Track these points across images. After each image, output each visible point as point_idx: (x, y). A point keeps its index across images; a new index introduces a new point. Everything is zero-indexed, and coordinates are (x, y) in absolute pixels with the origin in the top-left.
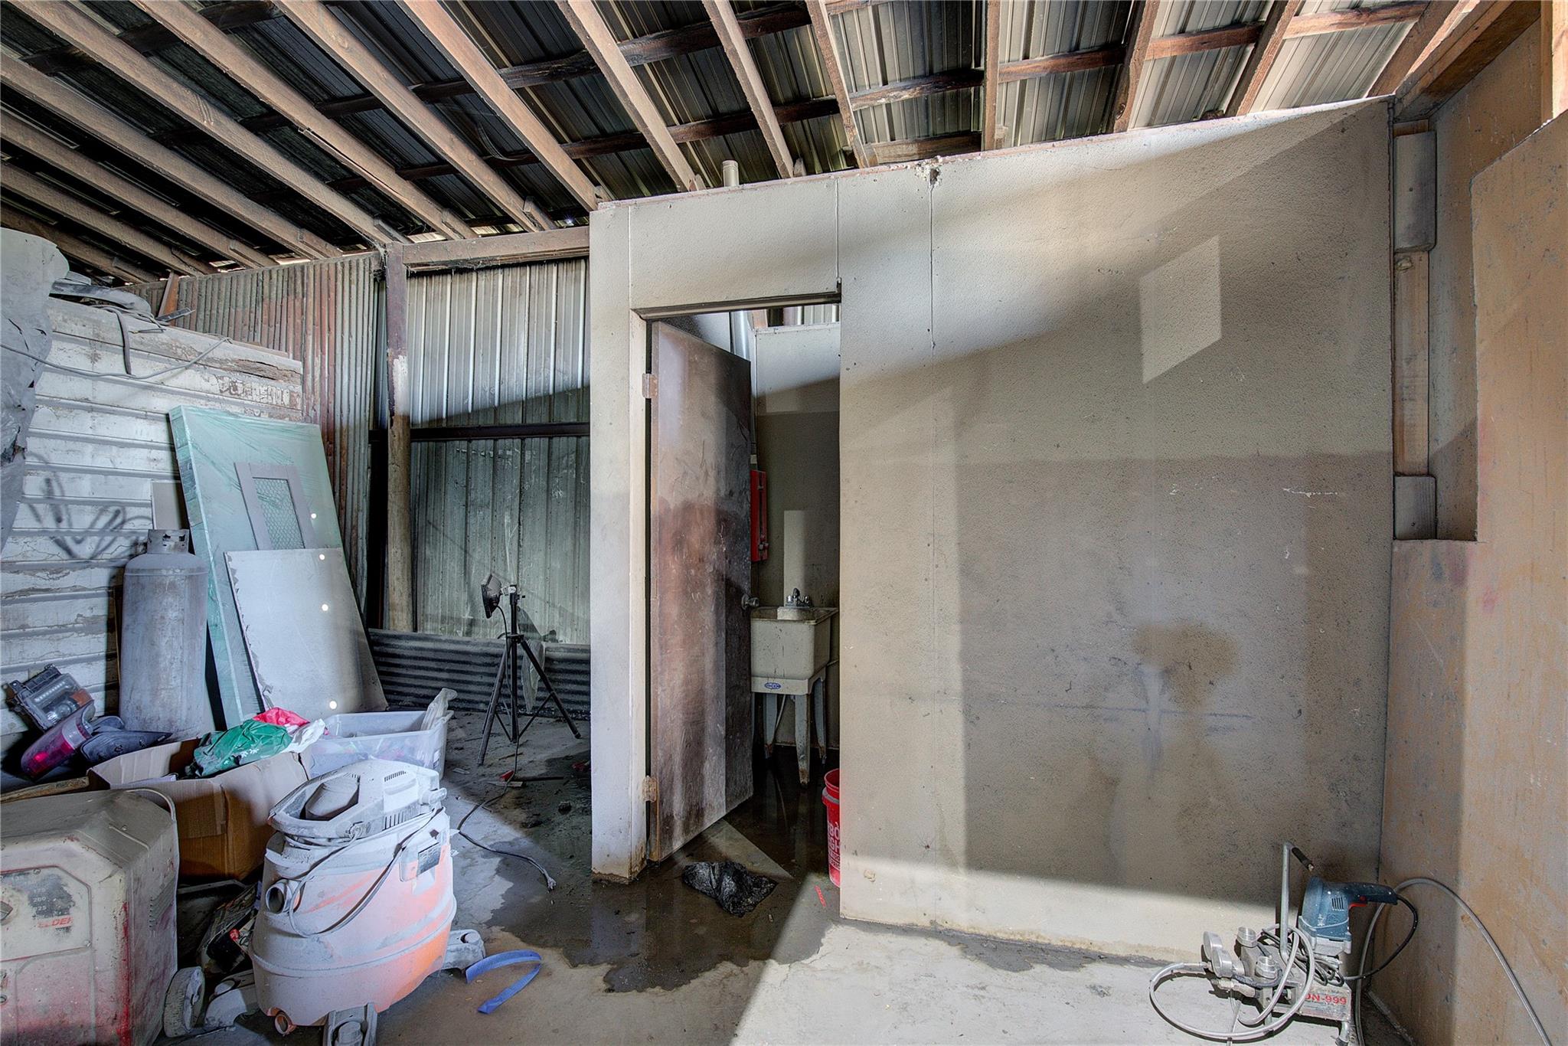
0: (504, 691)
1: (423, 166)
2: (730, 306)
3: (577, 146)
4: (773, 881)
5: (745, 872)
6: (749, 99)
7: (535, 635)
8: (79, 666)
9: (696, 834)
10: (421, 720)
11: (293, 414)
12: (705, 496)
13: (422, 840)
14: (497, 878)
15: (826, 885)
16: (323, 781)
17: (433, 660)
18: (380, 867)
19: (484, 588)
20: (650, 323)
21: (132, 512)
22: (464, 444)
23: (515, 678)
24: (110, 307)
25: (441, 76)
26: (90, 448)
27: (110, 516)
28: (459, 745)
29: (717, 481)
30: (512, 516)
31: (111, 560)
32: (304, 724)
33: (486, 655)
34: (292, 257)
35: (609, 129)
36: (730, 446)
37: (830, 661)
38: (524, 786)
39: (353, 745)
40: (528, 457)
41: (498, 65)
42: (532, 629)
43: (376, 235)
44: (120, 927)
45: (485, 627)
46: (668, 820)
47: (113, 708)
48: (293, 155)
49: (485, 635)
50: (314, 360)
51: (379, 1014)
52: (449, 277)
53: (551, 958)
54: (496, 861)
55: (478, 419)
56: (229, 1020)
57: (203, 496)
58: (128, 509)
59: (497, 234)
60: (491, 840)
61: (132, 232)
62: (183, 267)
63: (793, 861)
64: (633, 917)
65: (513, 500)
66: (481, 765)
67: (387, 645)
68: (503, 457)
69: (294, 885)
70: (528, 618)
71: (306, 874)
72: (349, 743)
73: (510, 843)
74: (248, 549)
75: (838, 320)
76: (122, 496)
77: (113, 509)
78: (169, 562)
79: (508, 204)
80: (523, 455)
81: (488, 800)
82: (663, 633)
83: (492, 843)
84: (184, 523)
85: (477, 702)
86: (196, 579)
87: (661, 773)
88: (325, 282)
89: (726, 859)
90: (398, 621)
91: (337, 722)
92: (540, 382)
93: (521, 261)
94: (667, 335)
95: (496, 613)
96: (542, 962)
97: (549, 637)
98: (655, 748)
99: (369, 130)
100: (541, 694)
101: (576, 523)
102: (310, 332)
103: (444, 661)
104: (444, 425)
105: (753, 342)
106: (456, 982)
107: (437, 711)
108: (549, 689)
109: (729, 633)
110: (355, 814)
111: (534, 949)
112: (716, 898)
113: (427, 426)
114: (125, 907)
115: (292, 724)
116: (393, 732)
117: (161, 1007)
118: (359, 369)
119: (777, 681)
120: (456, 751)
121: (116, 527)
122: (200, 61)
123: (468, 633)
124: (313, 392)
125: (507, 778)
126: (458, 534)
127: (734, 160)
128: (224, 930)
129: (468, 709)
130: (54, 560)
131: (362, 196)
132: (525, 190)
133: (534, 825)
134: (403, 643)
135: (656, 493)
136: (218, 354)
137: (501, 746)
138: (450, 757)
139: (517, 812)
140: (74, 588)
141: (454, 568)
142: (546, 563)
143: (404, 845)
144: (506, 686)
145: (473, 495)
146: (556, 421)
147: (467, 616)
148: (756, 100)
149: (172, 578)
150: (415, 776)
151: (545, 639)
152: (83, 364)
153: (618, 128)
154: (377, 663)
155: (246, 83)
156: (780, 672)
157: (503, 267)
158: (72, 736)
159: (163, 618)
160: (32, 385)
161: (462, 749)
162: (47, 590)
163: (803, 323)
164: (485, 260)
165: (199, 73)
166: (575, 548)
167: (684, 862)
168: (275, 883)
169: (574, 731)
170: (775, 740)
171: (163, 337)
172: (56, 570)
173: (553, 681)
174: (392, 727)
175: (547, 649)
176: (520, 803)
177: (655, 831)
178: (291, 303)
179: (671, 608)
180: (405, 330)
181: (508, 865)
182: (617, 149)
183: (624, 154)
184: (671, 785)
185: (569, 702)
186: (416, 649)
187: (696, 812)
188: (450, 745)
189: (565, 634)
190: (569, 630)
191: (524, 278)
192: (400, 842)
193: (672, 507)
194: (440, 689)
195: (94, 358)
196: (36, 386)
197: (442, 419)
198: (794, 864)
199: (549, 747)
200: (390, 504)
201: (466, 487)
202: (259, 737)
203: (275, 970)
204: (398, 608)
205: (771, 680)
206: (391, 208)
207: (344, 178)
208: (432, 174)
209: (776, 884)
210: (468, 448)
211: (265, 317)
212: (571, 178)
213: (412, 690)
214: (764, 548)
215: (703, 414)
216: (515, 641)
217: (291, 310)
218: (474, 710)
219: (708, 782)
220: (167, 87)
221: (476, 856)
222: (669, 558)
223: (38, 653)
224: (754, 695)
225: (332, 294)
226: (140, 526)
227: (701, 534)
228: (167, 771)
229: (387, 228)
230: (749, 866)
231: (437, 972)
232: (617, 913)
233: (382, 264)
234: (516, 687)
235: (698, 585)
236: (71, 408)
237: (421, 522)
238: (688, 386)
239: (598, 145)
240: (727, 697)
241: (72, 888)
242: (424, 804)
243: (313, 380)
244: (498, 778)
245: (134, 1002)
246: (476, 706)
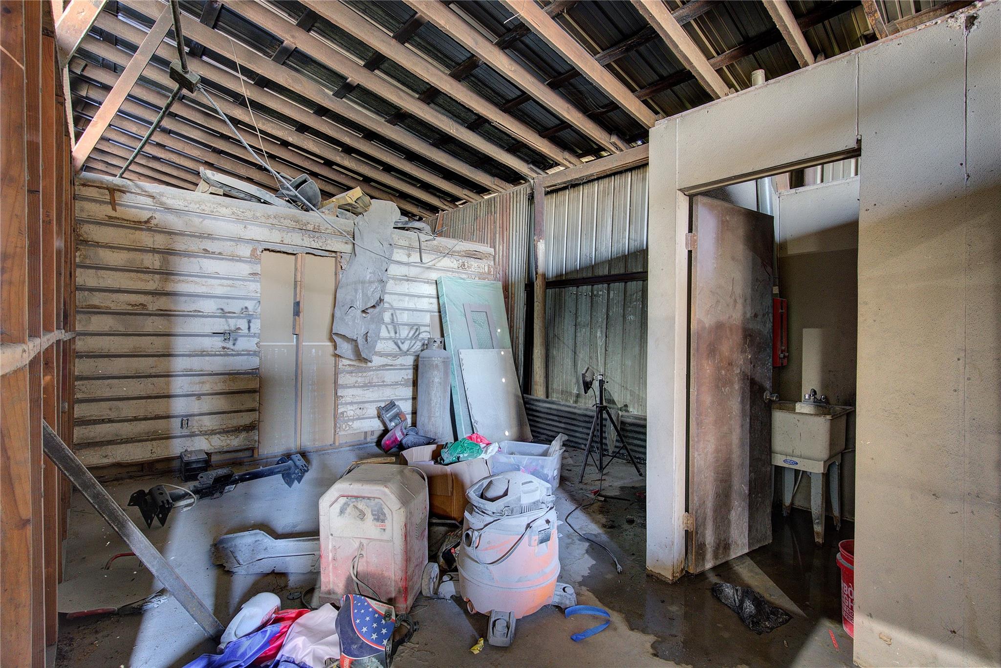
0: (595, 439)
1: (553, 127)
2: (756, 175)
3: (644, 91)
4: (790, 615)
5: (763, 601)
6: (775, 19)
7: (615, 406)
8: (402, 401)
9: (724, 561)
10: (548, 450)
11: (489, 277)
12: (734, 317)
13: (540, 524)
14: (586, 556)
15: (839, 632)
16: (492, 479)
17: (556, 415)
18: (518, 534)
19: (584, 375)
20: (691, 197)
21: (423, 329)
22: (575, 288)
23: (602, 432)
24: (415, 231)
25: (562, 71)
26: (407, 298)
27: (415, 330)
28: (568, 468)
29: (744, 307)
30: (601, 331)
31: (414, 352)
32: (489, 444)
33: (586, 416)
34: (490, 193)
35: (665, 74)
36: (755, 280)
37: (845, 449)
38: (605, 501)
39: (513, 459)
40: (611, 295)
41: (594, 52)
42: (613, 402)
43: (529, 174)
44: (403, 534)
45: (585, 398)
46: (702, 547)
47: (414, 424)
48: (490, 138)
49: (585, 403)
50: (500, 247)
51: (517, 620)
52: (567, 190)
53: (616, 618)
54: (587, 545)
55: (582, 273)
56: (448, 597)
57: (450, 321)
58: (421, 327)
59: (595, 159)
60: (585, 531)
61: (425, 193)
62: (445, 207)
63: (807, 603)
64: (674, 608)
65: (602, 322)
66: (581, 482)
67: (533, 405)
68: (597, 295)
69: (476, 533)
70: (611, 395)
71: (482, 529)
72: (510, 458)
73: (595, 535)
74: (468, 348)
75: (856, 174)
76: (418, 321)
77: (415, 327)
78: (435, 354)
79: (600, 139)
80: (609, 293)
81: (583, 505)
82: (699, 414)
83: (585, 532)
84: (442, 335)
85: (580, 444)
86: (446, 362)
87: (696, 512)
88: (505, 205)
89: (748, 586)
90: (539, 391)
91: (505, 444)
92: (620, 247)
93: (608, 173)
94: (704, 204)
95: (590, 391)
96: (611, 619)
97: (624, 408)
98: (692, 493)
99: (526, 114)
100: (618, 444)
101: (641, 336)
102: (498, 232)
103: (562, 417)
104: (564, 278)
105: (776, 202)
106: (559, 614)
107: (556, 446)
108: (622, 441)
109: (753, 418)
110: (506, 501)
111: (607, 609)
112: (738, 613)
113: (554, 279)
114: (405, 525)
115: (483, 443)
116: (533, 455)
117: (421, 579)
118: (520, 250)
119: (795, 459)
120: (567, 471)
121: (416, 337)
122: (449, 100)
123: (576, 402)
124: (499, 265)
125: (595, 493)
126: (571, 343)
127: (761, 68)
128: (449, 547)
129: (575, 447)
130: (394, 352)
131: (522, 153)
132: (609, 128)
133: (610, 527)
134: (541, 404)
135: (695, 315)
136: (457, 248)
137: (592, 473)
138: (564, 474)
139: (600, 516)
140: (401, 365)
141: (568, 362)
142: (622, 361)
143: (531, 525)
144: (595, 436)
145: (579, 319)
146: (629, 271)
147: (575, 391)
148: (781, 18)
149: (436, 362)
150: (538, 485)
151: (621, 409)
152: (405, 259)
153: (672, 71)
154: (528, 414)
155: (468, 105)
156: (797, 452)
157: (598, 179)
158: (399, 435)
159: (433, 381)
160: (386, 271)
161: (570, 470)
162: (391, 365)
163: (822, 181)
164: (587, 176)
165: (449, 106)
166: (641, 353)
167: (713, 579)
168: (468, 530)
169: (639, 471)
170: (792, 503)
171: (435, 242)
172: (395, 356)
173: (626, 437)
174: (532, 452)
175: (622, 416)
176: (602, 511)
177: (692, 552)
178: (489, 218)
179: (706, 397)
180: (543, 225)
181: (593, 549)
182: (671, 86)
183: (676, 88)
184: (704, 522)
185: (636, 451)
186: (548, 408)
187: (723, 545)
188: (563, 467)
189: (634, 408)
190: (636, 405)
191: (610, 184)
192: (529, 522)
193: (707, 325)
194: (559, 433)
195: (409, 256)
196: (388, 270)
197: (563, 275)
198: (808, 606)
199: (622, 478)
200: (535, 325)
201: (576, 314)
202: (468, 448)
203: (467, 577)
204: (539, 384)
205: (789, 458)
206: (537, 157)
207: (514, 145)
208: (557, 131)
209: (791, 617)
210: (577, 292)
211: (478, 227)
212: (640, 113)
213: (545, 432)
214: (785, 357)
215: (733, 259)
216: (601, 409)
217: (489, 222)
218: (579, 448)
219: (733, 526)
220: (436, 117)
221: (575, 538)
222: (705, 362)
223: (388, 394)
224: (773, 468)
225: (508, 210)
226: (425, 336)
227: (730, 346)
228: (431, 458)
229: (534, 168)
230: (767, 596)
231: (549, 605)
232: (663, 602)
233: (532, 189)
234: (602, 438)
235: (728, 382)
236: (401, 280)
237: (551, 335)
238: (720, 239)
239: (658, 87)
240: (750, 466)
241: (386, 511)
242: (543, 503)
243: (499, 258)
244: (589, 492)
245: (409, 573)
246: (579, 446)
